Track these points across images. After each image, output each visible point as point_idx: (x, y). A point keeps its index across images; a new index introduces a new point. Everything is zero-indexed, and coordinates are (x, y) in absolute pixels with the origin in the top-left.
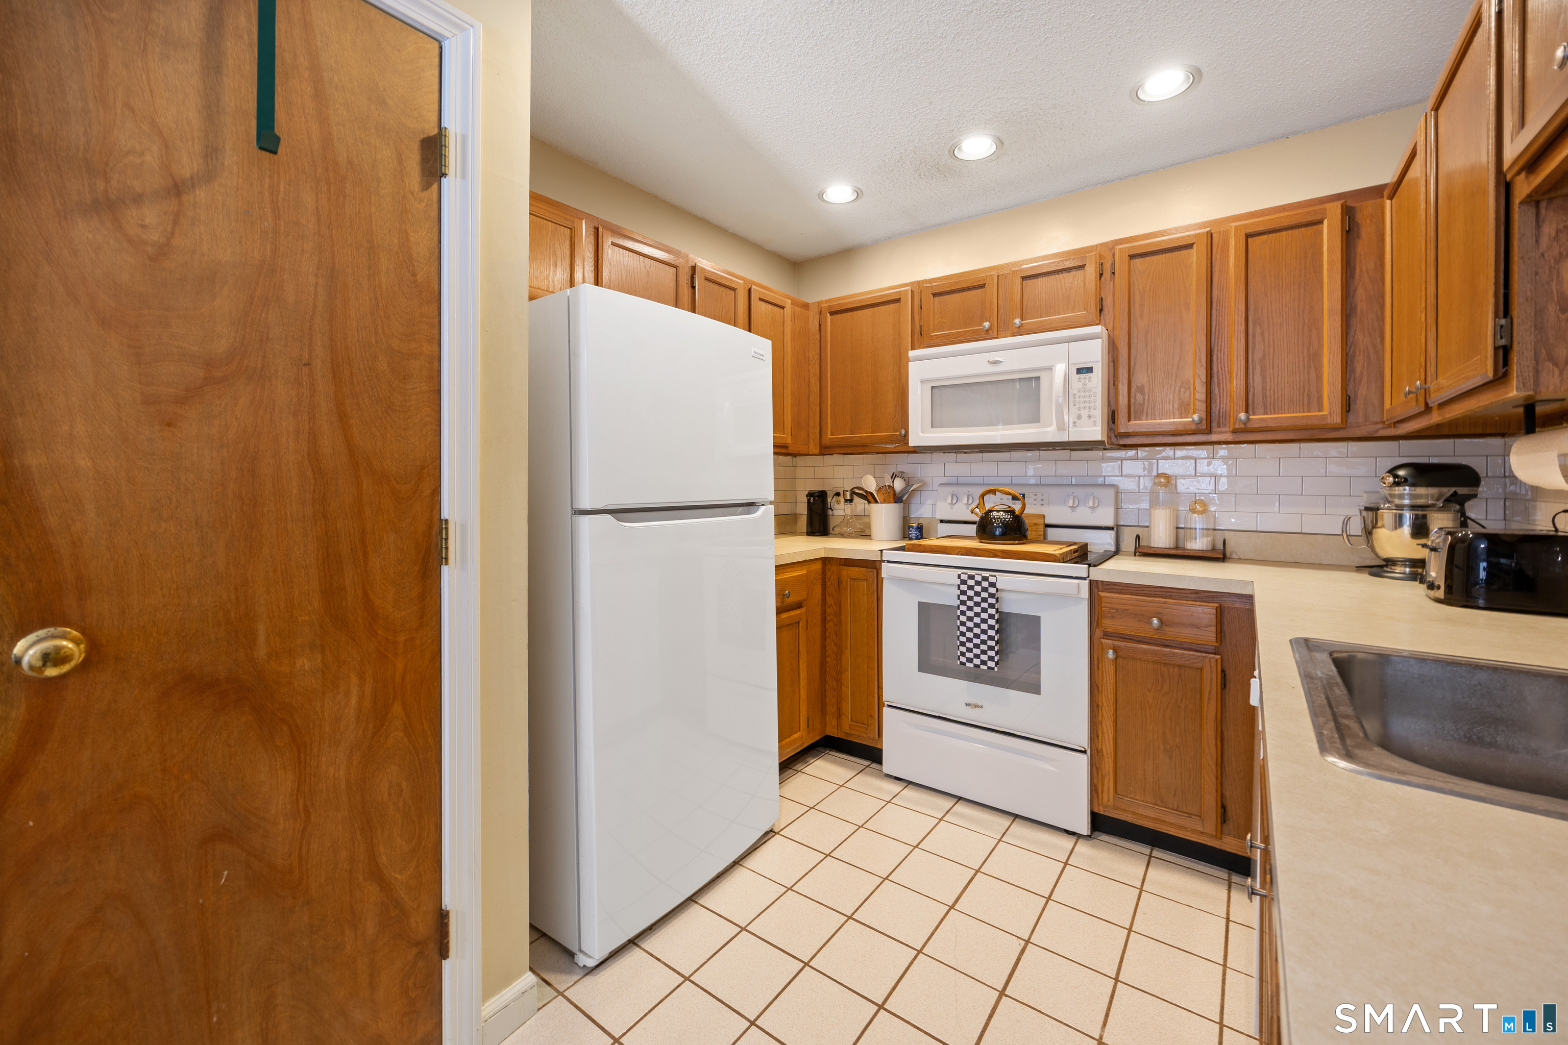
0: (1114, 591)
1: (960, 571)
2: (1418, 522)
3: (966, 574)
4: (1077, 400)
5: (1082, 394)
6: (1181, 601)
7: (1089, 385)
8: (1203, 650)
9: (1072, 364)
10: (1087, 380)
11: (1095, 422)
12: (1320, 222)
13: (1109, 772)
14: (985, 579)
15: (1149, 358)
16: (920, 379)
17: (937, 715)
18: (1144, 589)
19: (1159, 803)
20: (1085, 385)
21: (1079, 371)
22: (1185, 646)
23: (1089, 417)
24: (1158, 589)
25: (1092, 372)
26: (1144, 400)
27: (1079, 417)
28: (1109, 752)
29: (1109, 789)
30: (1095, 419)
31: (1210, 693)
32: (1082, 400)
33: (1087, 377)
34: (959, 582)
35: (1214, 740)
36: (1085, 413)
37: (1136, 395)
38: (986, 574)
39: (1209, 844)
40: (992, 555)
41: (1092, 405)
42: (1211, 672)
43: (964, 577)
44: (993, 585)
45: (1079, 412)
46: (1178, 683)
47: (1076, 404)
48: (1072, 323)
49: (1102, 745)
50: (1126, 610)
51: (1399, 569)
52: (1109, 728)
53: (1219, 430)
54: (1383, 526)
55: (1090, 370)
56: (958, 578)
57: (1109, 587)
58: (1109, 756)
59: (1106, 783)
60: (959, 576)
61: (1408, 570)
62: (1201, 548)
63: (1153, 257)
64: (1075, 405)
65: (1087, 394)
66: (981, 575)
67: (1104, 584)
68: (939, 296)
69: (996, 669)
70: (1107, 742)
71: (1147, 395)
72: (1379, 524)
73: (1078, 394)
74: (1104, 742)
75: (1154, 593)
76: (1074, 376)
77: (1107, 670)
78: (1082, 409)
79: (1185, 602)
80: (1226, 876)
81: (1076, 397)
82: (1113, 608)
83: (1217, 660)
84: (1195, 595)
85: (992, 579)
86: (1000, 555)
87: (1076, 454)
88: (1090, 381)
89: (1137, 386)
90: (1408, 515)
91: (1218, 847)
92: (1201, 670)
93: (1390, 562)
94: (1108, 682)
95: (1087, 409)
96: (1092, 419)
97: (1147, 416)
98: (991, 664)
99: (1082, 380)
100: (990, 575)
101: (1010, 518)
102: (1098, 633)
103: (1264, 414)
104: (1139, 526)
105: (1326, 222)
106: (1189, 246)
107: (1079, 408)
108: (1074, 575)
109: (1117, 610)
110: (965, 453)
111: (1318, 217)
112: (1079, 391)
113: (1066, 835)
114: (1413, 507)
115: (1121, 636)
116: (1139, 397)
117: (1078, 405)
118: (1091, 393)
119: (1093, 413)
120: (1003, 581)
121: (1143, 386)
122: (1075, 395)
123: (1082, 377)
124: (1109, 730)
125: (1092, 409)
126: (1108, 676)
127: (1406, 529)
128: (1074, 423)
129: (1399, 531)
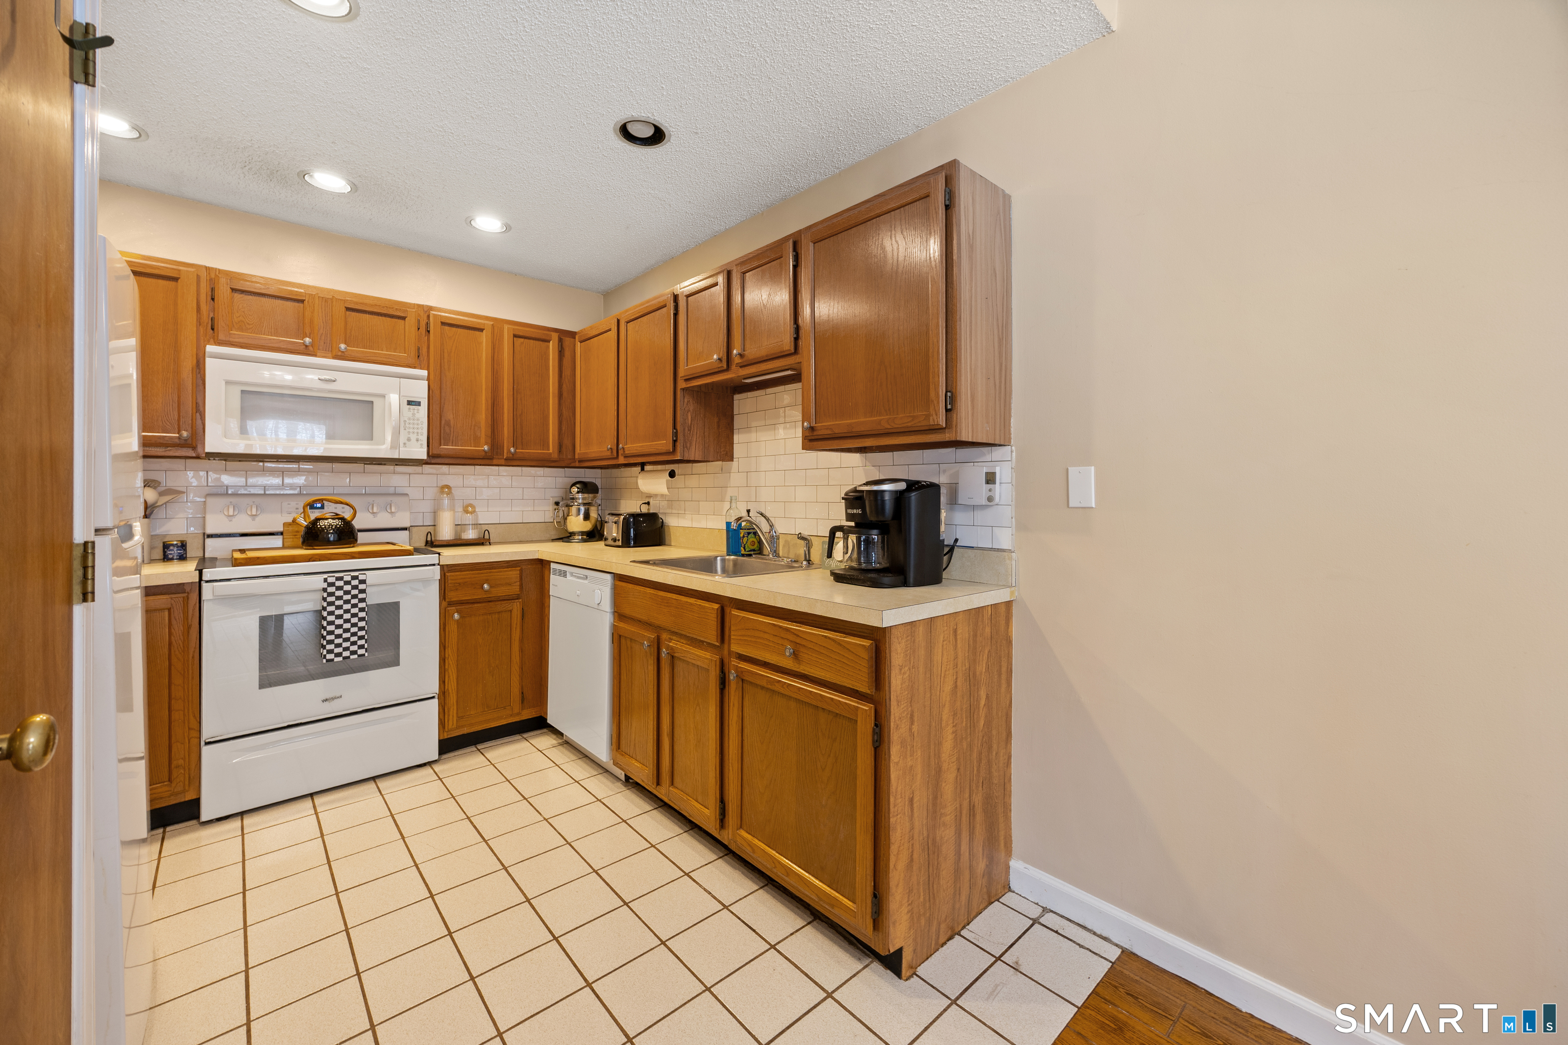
0: (456, 570)
1: (325, 576)
2: (587, 511)
3: (334, 576)
4: (407, 425)
5: (411, 421)
6: (500, 570)
7: (417, 415)
8: (511, 598)
9: (403, 396)
10: (416, 411)
11: (422, 445)
12: (549, 341)
13: (453, 704)
14: (354, 578)
15: (454, 401)
16: (224, 380)
17: (286, 725)
18: (476, 566)
19: (486, 710)
20: (414, 414)
21: (410, 403)
22: (501, 599)
23: (417, 440)
24: (485, 564)
25: (420, 406)
26: (451, 431)
27: (409, 440)
28: (453, 688)
29: (453, 716)
30: (421, 442)
31: (516, 624)
32: (411, 426)
33: (416, 408)
34: (325, 585)
35: (518, 653)
36: (413, 437)
37: (444, 427)
38: (356, 574)
39: (514, 721)
40: (348, 557)
41: (420, 431)
42: (517, 611)
43: (331, 580)
44: (363, 582)
45: (409, 436)
46: (498, 624)
47: (407, 428)
48: (393, 361)
49: (448, 686)
50: (466, 582)
51: (577, 537)
52: (453, 671)
53: (497, 457)
54: (572, 515)
55: (419, 404)
56: (324, 582)
57: (453, 568)
58: (454, 692)
59: (451, 713)
60: (325, 580)
61: (580, 537)
62: (474, 538)
63: (457, 329)
64: (405, 429)
65: (416, 422)
66: (350, 575)
67: (449, 566)
68: (241, 294)
69: (366, 654)
70: (452, 682)
71: (452, 428)
72: (570, 514)
73: (408, 421)
74: (450, 684)
75: (482, 567)
76: (406, 407)
77: (452, 629)
78: (411, 434)
79: (502, 570)
80: (520, 737)
81: (407, 423)
82: (457, 583)
83: (520, 602)
84: (507, 564)
85: (361, 577)
86: (357, 556)
87: (369, 468)
88: (417, 412)
89: (445, 420)
90: (582, 509)
91: (518, 720)
92: (511, 611)
93: (572, 534)
94: (453, 637)
95: (416, 434)
96: (420, 442)
97: (452, 442)
98: (361, 652)
99: (412, 410)
100: (359, 574)
101: (341, 525)
102: (445, 604)
103: (522, 449)
104: (423, 526)
105: (551, 342)
106: (481, 330)
107: (409, 432)
108: (428, 564)
109: (459, 584)
110: (240, 461)
111: (548, 339)
112: (409, 419)
113: (420, 768)
114: (584, 504)
115: (460, 602)
116: (447, 428)
117: (408, 430)
118: (419, 422)
119: (420, 437)
120: (370, 576)
121: (449, 420)
122: (405, 421)
123: (412, 408)
124: (454, 673)
125: (419, 434)
126: (453, 633)
127: (581, 516)
128: (405, 444)
129: (578, 517)
